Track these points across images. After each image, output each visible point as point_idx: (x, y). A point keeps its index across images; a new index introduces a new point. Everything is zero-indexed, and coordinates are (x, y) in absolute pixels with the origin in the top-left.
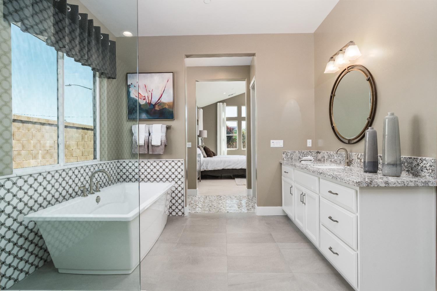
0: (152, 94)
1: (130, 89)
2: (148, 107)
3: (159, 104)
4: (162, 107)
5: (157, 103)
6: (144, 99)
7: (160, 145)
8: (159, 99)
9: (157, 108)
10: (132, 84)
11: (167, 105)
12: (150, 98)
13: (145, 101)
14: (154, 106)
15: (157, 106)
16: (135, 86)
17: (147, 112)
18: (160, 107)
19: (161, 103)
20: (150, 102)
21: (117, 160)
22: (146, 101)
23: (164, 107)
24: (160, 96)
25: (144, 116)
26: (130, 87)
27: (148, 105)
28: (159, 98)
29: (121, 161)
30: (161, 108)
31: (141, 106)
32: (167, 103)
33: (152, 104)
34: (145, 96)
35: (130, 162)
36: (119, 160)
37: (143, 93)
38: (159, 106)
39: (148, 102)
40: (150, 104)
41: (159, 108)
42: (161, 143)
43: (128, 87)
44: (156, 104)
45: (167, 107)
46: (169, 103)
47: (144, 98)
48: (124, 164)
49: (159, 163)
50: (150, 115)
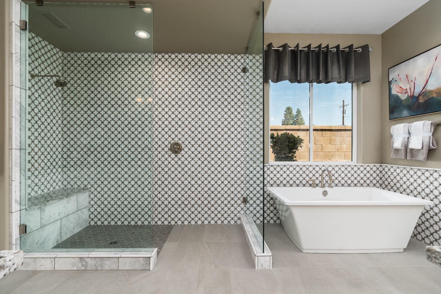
0: (414, 83)
1: (392, 86)
2: (411, 101)
3: (423, 94)
4: (428, 97)
5: (421, 94)
6: (406, 93)
7: (421, 148)
8: (424, 88)
9: (421, 100)
10: (393, 79)
11: (436, 92)
12: (412, 90)
13: (406, 95)
14: (418, 98)
15: (421, 97)
16: (396, 81)
17: (409, 108)
18: (424, 98)
19: (426, 93)
20: (412, 95)
21: (380, 164)
22: (408, 95)
23: (431, 97)
24: (425, 82)
25: (405, 113)
26: (391, 84)
27: (410, 99)
28: (423, 86)
29: (384, 165)
30: (427, 99)
31: (403, 101)
32: (434, 90)
33: (415, 96)
34: (407, 89)
35: (392, 167)
36: (382, 164)
37: (405, 86)
38: (423, 96)
39: (410, 95)
40: (412, 97)
41: (423, 100)
42: (423, 146)
43: (390, 83)
44: (419, 95)
45: (435, 95)
46: (437, 89)
47: (406, 91)
48: (386, 169)
49: (425, 172)
50: (413, 110)
